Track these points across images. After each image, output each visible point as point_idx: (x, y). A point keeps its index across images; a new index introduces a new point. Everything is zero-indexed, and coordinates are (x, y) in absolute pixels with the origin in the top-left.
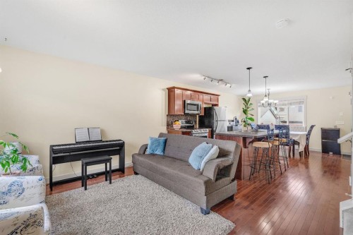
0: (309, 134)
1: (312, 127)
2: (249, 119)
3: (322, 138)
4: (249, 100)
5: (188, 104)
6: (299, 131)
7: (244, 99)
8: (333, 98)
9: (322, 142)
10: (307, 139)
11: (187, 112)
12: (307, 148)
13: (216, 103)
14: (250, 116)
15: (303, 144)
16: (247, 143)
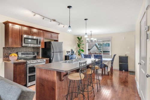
0: (113, 61)
1: (115, 55)
2: (81, 50)
3: (119, 62)
4: (81, 38)
5: (25, 38)
6: (108, 58)
7: (78, 38)
8: (125, 38)
9: (119, 64)
10: (112, 63)
11: (24, 45)
12: (112, 69)
13: (57, 39)
14: (82, 49)
15: (110, 66)
16: (62, 76)
